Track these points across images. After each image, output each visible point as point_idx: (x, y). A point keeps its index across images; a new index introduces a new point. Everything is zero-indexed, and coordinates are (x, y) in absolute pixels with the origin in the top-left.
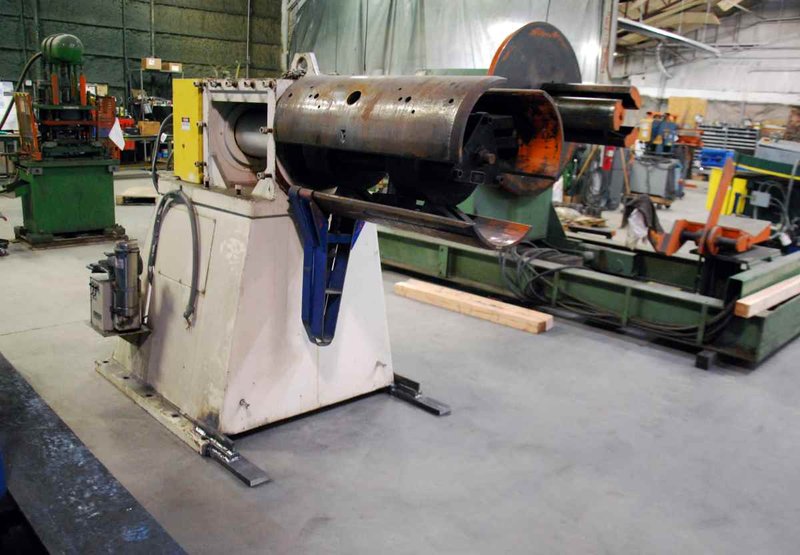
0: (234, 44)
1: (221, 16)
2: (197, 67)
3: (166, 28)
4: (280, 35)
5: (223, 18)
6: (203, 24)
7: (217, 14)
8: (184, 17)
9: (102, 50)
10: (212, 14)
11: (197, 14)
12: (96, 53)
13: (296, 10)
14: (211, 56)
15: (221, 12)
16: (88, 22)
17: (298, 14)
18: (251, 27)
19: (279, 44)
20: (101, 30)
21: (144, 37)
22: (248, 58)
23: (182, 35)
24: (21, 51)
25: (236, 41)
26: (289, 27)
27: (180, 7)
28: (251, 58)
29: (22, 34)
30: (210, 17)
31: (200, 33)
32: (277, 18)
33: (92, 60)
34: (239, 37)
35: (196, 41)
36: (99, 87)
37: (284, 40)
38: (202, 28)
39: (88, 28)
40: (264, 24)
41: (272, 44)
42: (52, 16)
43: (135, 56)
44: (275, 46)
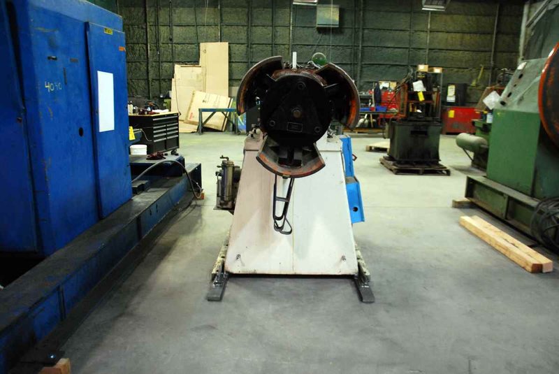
0: (483, 54)
1: (475, 35)
2: (456, 70)
3: (436, 45)
4: (519, 45)
5: (477, 38)
6: (461, 42)
7: (472, 35)
8: (449, 38)
9: (396, 61)
10: (469, 35)
11: (458, 35)
12: (392, 63)
13: (532, 26)
14: (466, 62)
15: (476, 33)
16: (389, 46)
17: (532, 30)
18: (496, 42)
19: (517, 52)
20: (397, 50)
21: (422, 52)
22: (492, 62)
23: (447, 50)
24: (351, 64)
25: (486, 51)
26: (526, 39)
27: (448, 32)
28: (495, 63)
29: (352, 55)
30: (467, 37)
31: (459, 47)
32: (518, 34)
33: (389, 67)
34: (487, 49)
35: (456, 53)
36: (391, 83)
37: (521, 48)
38: (461, 45)
39: (389, 49)
40: (507, 39)
41: (512, 52)
42: (370, 44)
43: (414, 64)
44: (514, 54)
